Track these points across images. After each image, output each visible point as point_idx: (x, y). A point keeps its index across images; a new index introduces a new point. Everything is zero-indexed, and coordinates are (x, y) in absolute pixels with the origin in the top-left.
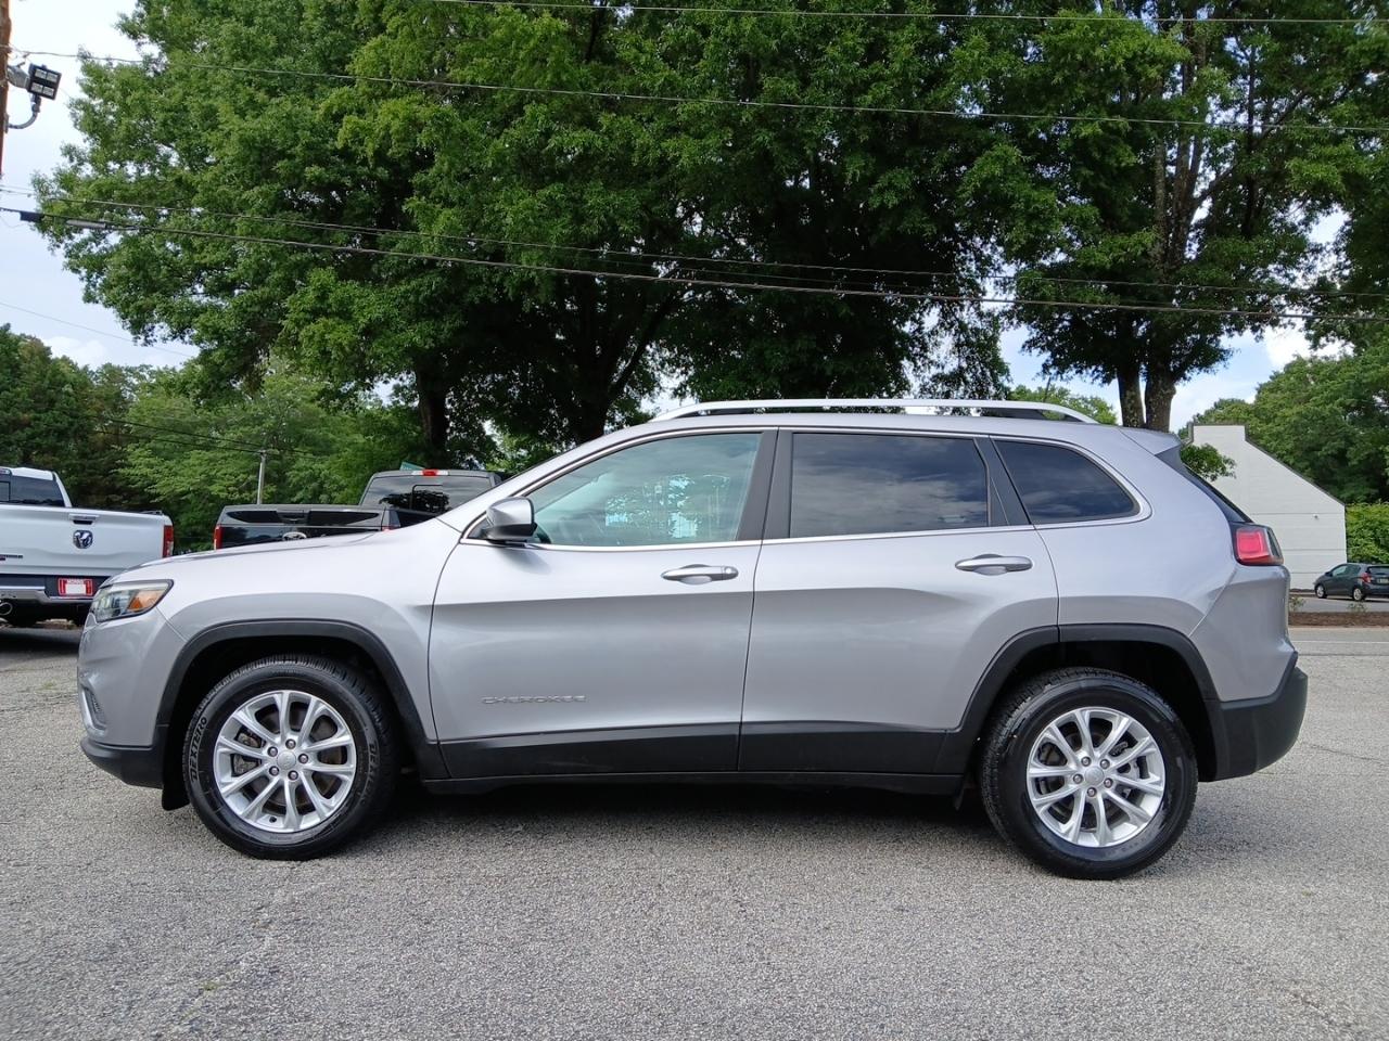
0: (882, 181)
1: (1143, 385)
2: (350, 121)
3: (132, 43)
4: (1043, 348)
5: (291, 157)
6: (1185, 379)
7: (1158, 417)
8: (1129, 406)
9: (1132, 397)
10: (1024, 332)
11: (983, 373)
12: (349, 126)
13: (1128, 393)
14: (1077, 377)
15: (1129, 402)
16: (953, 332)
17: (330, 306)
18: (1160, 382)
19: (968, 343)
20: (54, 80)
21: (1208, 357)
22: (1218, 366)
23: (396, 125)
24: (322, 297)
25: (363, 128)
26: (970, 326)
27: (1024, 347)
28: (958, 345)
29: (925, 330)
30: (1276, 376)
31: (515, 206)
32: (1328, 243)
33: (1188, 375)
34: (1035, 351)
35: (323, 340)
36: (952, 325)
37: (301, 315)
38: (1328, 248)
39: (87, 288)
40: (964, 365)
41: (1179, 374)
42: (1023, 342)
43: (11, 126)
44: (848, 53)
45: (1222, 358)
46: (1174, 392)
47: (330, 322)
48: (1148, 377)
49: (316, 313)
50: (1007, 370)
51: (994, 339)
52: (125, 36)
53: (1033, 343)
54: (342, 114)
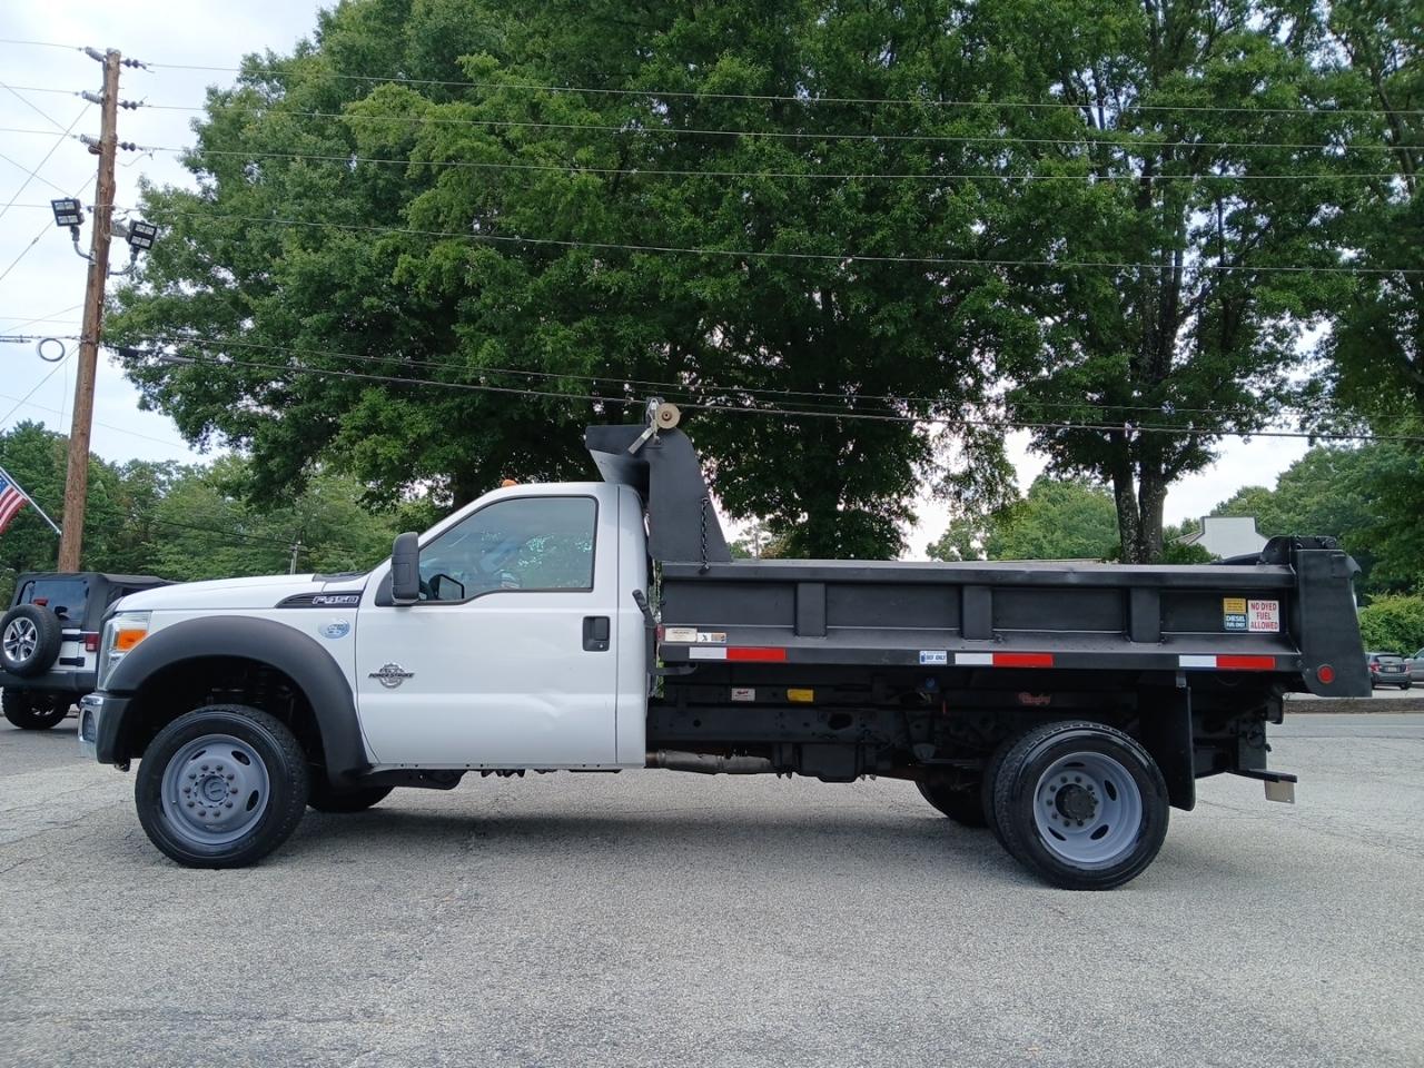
0: (883, 312)
1: (1136, 486)
2: (404, 260)
3: (194, 176)
4: (1044, 450)
5: (348, 287)
6: (1177, 479)
7: (1152, 516)
8: (1124, 506)
9: (1127, 498)
10: (1025, 436)
11: (992, 475)
12: (404, 266)
13: (1123, 492)
15: (1124, 502)
16: (962, 435)
17: (381, 423)
18: (1152, 483)
19: (977, 445)
20: (151, 233)
21: (1196, 459)
22: (1208, 468)
23: (447, 265)
24: (374, 414)
25: (416, 267)
26: (977, 429)
27: (1028, 449)
28: (967, 447)
29: (931, 438)
30: (1296, 466)
31: (552, 337)
32: (1309, 352)
33: (1179, 476)
34: (1039, 452)
35: (375, 454)
36: (960, 428)
37: (354, 432)
38: (1310, 356)
39: (144, 397)
40: (973, 465)
41: (1170, 476)
42: (1027, 444)
43: (112, 273)
44: (850, 199)
45: (1210, 460)
46: (1165, 492)
47: (381, 438)
48: (1142, 477)
49: (366, 431)
50: (1014, 471)
51: (999, 442)
52: (187, 169)
53: (1036, 446)
54: (396, 251)
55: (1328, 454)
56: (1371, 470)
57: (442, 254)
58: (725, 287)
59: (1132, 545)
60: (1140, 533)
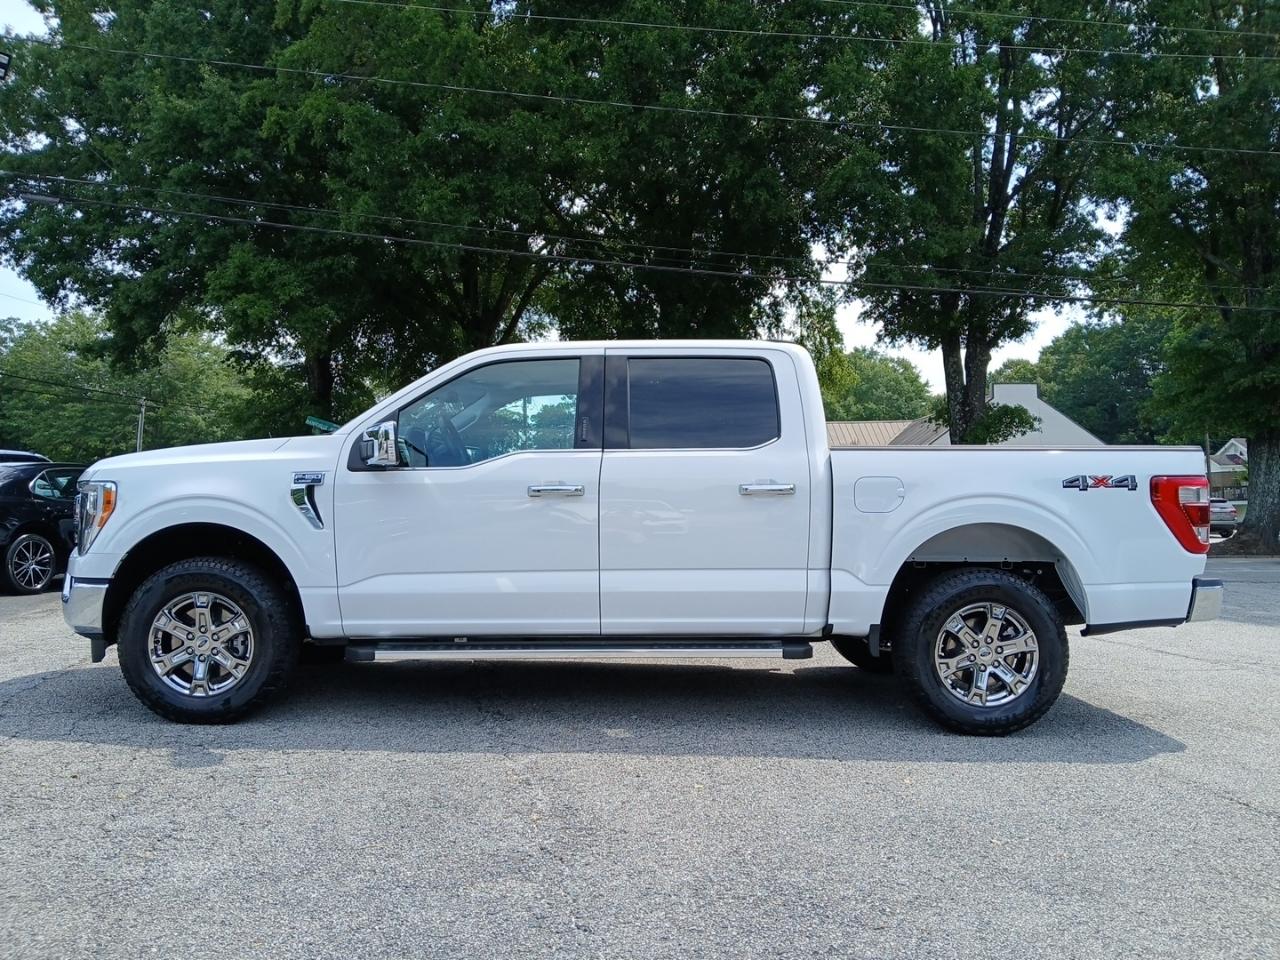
1: (963, 352)
2: (272, 113)
4: (876, 319)
5: (217, 136)
7: (976, 380)
8: (952, 370)
9: (954, 363)
10: (859, 305)
11: (821, 342)
12: (273, 118)
13: (951, 359)
14: (907, 345)
15: (952, 366)
16: (797, 304)
17: (251, 283)
18: (978, 350)
19: (810, 315)
21: (1017, 328)
22: (1026, 336)
23: (319, 119)
24: (244, 271)
25: (285, 119)
26: (811, 299)
27: (859, 318)
28: (801, 316)
30: (1056, 340)
32: (1117, 234)
33: (1000, 344)
34: (870, 322)
35: (245, 315)
36: (795, 298)
38: (1117, 238)
40: (805, 334)
41: (994, 343)
42: (858, 314)
45: (1029, 330)
46: (989, 358)
47: (251, 297)
48: (967, 347)
50: (842, 340)
51: (832, 311)
53: (866, 315)
54: (265, 104)
55: (1084, 331)
56: (1121, 347)
57: (312, 108)
58: (605, 148)
59: (958, 406)
60: (966, 395)
